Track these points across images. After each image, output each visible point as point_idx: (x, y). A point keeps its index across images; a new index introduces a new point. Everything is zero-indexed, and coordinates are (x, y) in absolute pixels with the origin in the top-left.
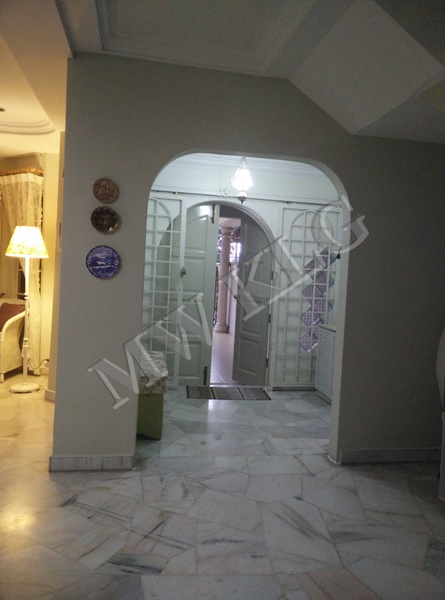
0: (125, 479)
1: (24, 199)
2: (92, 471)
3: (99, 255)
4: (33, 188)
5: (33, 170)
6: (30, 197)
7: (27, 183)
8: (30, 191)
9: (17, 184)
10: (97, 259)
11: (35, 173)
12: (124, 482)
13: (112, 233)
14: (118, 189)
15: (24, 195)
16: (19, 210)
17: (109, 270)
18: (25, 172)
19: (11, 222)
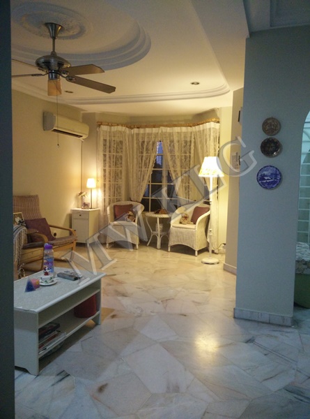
0: (287, 332)
1: (208, 139)
2: (263, 323)
3: (266, 173)
4: (214, 132)
5: (214, 120)
6: (212, 138)
7: (210, 129)
8: (212, 134)
9: (203, 130)
10: (264, 175)
11: (214, 122)
12: (287, 334)
13: (275, 156)
14: (280, 125)
15: (208, 137)
16: (205, 147)
17: (274, 183)
18: (209, 122)
19: (200, 155)
